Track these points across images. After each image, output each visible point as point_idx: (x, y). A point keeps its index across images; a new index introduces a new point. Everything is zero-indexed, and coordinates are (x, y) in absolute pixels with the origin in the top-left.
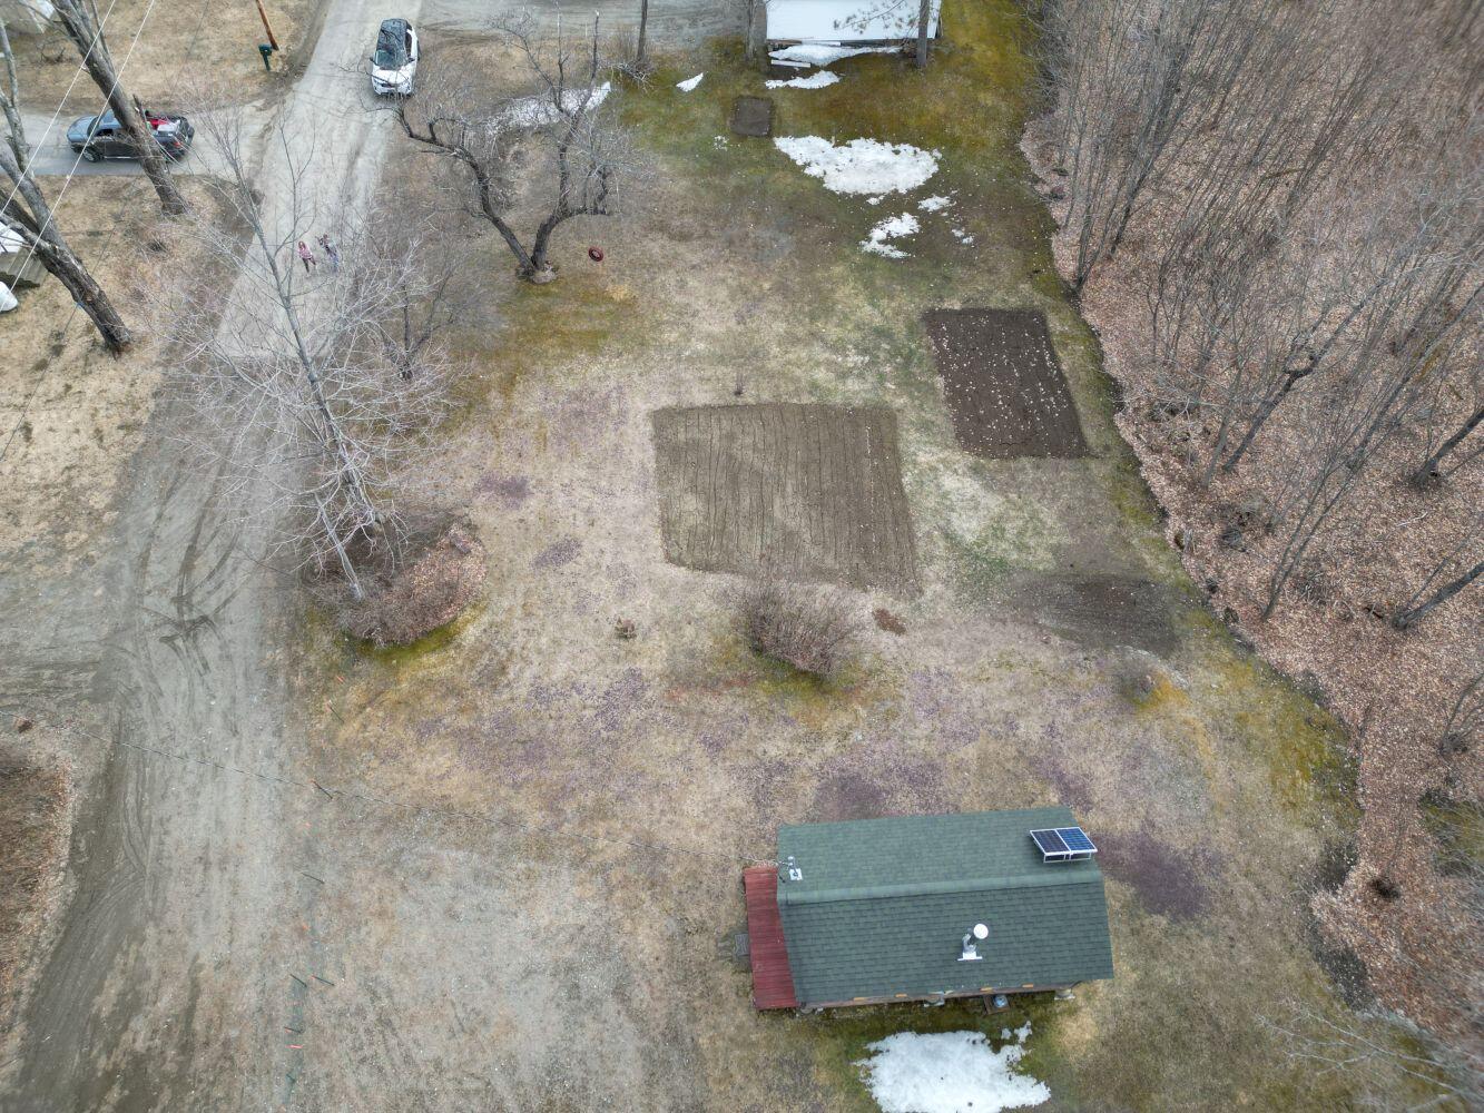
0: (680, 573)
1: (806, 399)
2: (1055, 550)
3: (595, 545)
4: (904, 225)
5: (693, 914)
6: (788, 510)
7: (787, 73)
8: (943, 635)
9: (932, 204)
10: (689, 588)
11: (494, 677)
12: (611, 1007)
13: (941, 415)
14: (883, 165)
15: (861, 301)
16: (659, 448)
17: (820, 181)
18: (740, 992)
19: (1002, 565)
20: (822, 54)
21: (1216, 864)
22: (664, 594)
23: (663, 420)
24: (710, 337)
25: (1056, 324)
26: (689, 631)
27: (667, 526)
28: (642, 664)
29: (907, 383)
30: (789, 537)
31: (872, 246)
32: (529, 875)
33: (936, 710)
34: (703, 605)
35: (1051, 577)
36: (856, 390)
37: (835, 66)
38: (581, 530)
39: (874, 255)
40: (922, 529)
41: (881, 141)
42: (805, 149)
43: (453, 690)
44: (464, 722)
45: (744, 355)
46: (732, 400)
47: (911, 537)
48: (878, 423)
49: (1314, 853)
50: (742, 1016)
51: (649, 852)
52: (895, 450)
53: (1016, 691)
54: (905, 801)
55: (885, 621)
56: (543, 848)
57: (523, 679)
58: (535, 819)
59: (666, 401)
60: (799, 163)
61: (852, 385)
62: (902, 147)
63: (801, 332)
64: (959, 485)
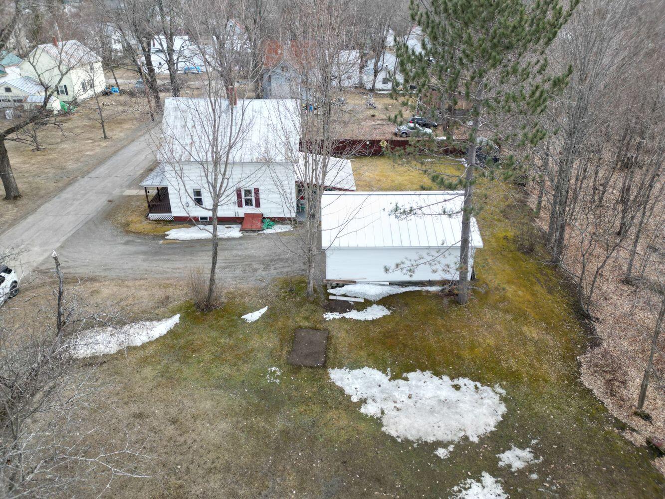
7: (343, 306)
9: (514, 458)
14: (444, 402)
20: (374, 291)
37: (385, 301)
41: (438, 374)
60: (355, 399)
62: (462, 381)
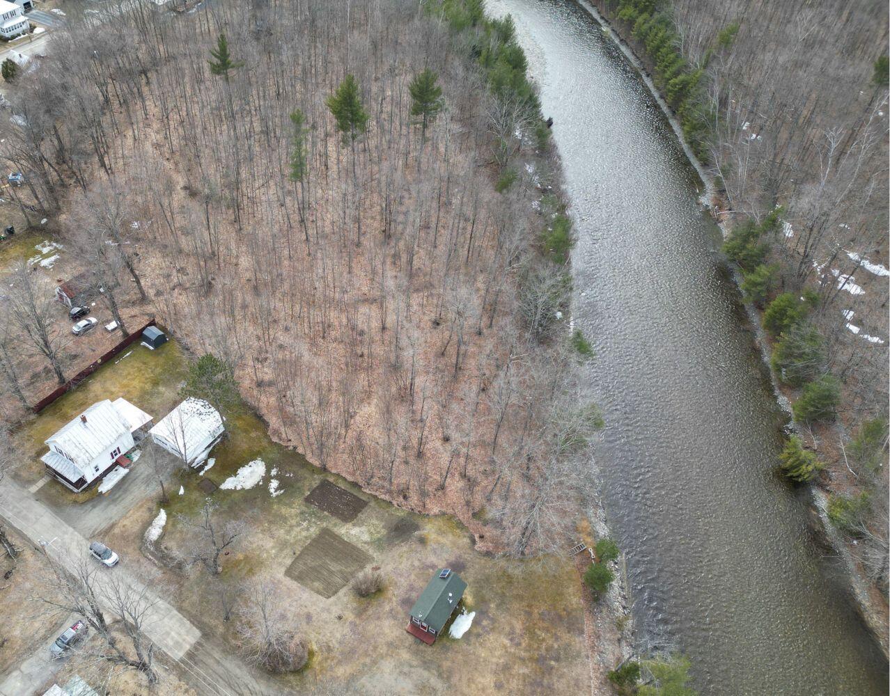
0: (333, 599)
1: (309, 541)
2: (383, 527)
3: (312, 610)
4: (274, 484)
5: (407, 645)
6: (334, 567)
7: (201, 468)
8: (386, 562)
9: (274, 472)
10: (339, 599)
11: (329, 649)
12: (413, 670)
13: (334, 520)
14: (252, 472)
15: (289, 510)
16: (296, 580)
17: (243, 489)
18: (426, 647)
19: (379, 539)
20: (204, 456)
21: (460, 556)
22: (336, 605)
23: (289, 573)
24: (273, 548)
25: (331, 479)
26: (349, 606)
27: (318, 592)
28: (350, 619)
29: (320, 519)
30: (340, 571)
31: (274, 495)
32: (378, 668)
33: (401, 575)
34: (345, 599)
35: (389, 533)
36: (314, 531)
37: (210, 455)
38: (306, 610)
39: (277, 496)
40: (359, 546)
41: (243, 466)
42: (229, 484)
43: (327, 659)
44: (335, 661)
45: (283, 545)
46: (295, 556)
48: (325, 532)
49: (468, 541)
50: (430, 649)
51: (390, 645)
52: (337, 536)
53: (408, 559)
54: (414, 595)
55: (377, 568)
56: (374, 662)
57: (334, 644)
58: (368, 660)
59: (283, 570)
60: (233, 488)
61: (312, 530)
62: (250, 463)
63: (287, 528)
64: (355, 531)
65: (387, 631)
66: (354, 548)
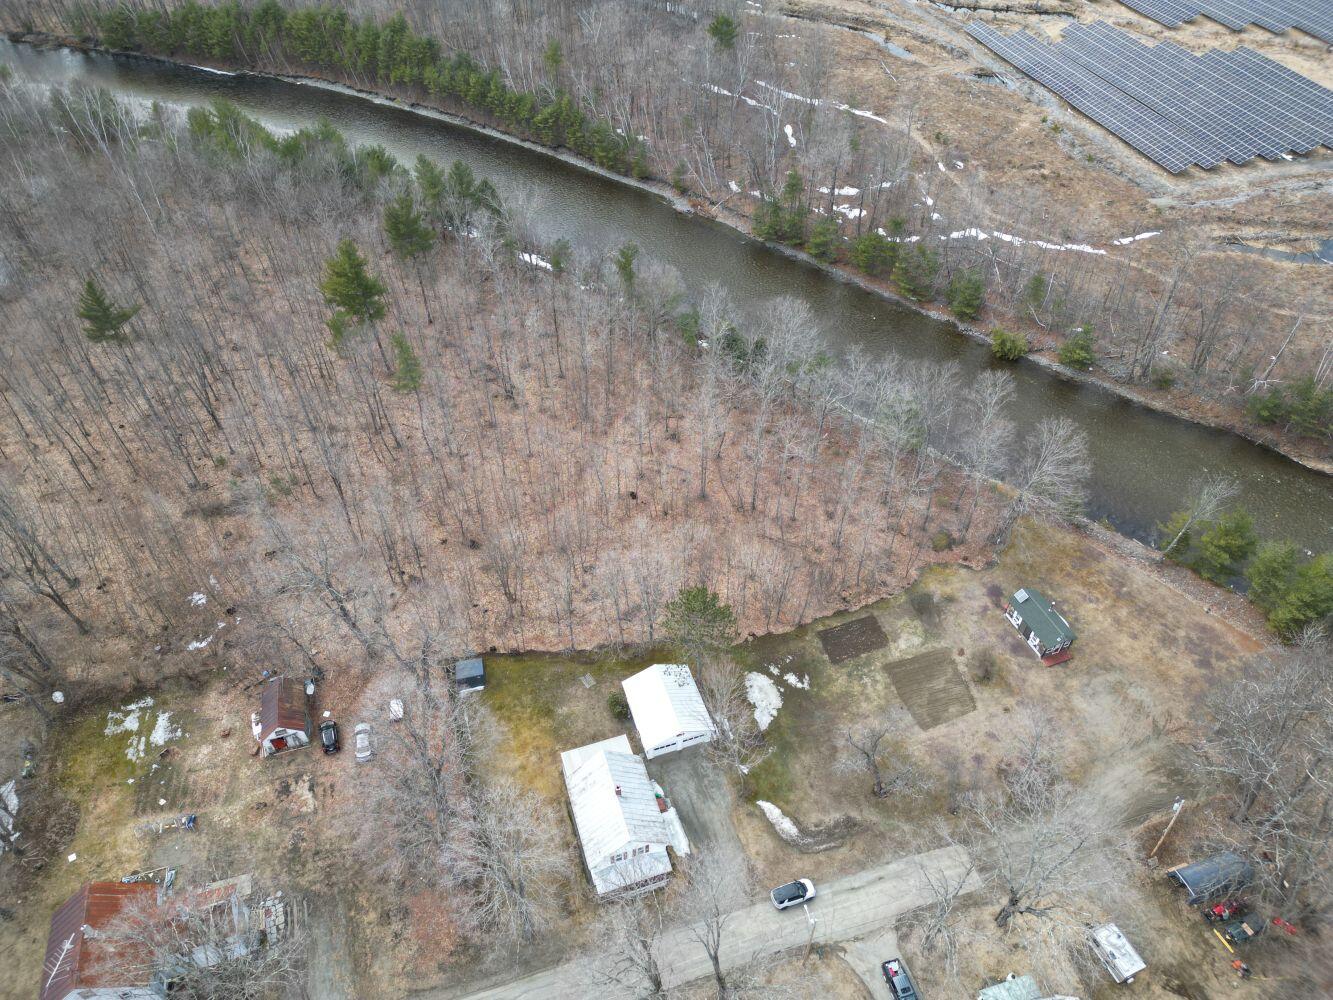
0: (979, 705)
1: (893, 688)
2: (912, 620)
3: (984, 729)
4: (791, 679)
6: (939, 683)
8: (958, 640)
10: (983, 700)
12: (1092, 686)
13: (878, 654)
15: (837, 684)
16: (937, 724)
17: (778, 710)
18: (1071, 663)
19: (925, 631)
21: (982, 584)
22: (989, 706)
23: (925, 727)
24: (882, 723)
25: (821, 628)
27: (963, 713)
28: (1014, 703)
29: (868, 663)
30: (947, 682)
31: (806, 686)
32: (1079, 711)
33: (982, 637)
34: (987, 695)
35: (922, 620)
36: (881, 677)
38: (981, 734)
39: (810, 685)
40: (923, 650)
41: (748, 693)
42: (763, 719)
45: (884, 712)
46: (905, 709)
47: (929, 653)
48: (889, 668)
49: (964, 570)
50: (1076, 662)
51: (1057, 688)
53: (966, 622)
55: (961, 653)
56: (1071, 710)
57: (1035, 730)
59: (917, 728)
61: (878, 678)
63: (862, 698)
64: (902, 644)
65: (1040, 681)
66: (924, 656)
